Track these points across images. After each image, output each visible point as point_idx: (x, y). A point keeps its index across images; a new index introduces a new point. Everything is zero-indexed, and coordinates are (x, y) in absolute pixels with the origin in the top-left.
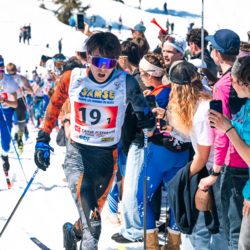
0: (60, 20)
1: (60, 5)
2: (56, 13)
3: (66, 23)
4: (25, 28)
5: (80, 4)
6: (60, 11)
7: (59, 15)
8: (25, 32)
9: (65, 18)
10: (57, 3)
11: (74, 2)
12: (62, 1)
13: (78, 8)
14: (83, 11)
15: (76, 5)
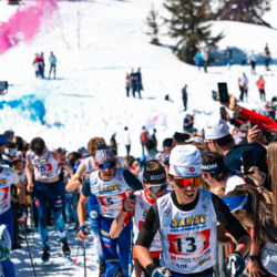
0: (181, 59)
1: (180, 38)
2: (174, 49)
3: (191, 62)
4: (133, 75)
5: (208, 34)
6: (180, 47)
7: (180, 52)
8: (134, 82)
9: (188, 56)
10: (175, 36)
11: (199, 31)
12: (182, 32)
13: (206, 40)
14: (213, 44)
15: (203, 35)
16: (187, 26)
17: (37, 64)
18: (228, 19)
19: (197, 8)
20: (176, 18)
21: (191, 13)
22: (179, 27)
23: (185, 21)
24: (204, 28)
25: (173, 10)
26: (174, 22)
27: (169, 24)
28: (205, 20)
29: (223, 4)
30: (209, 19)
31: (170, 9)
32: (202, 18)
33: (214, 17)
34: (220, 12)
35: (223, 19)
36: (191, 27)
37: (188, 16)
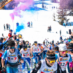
0: (60, 24)
1: (60, 19)
2: (59, 22)
3: (62, 25)
5: (66, 19)
6: (60, 21)
7: (60, 22)
9: (62, 23)
10: (59, 19)
11: (64, 18)
12: (60, 18)
13: (66, 20)
14: (67, 21)
15: (65, 19)
16: (61, 17)
17: (28, 24)
18: (71, 16)
19: (64, 13)
20: (59, 15)
21: (63, 14)
22: (60, 17)
23: (61, 16)
24: (65, 17)
25: (59, 13)
26: (59, 16)
27: (58, 16)
28: (66, 16)
29: (70, 12)
30: (67, 15)
31: (58, 13)
32: (65, 15)
33: (68, 15)
34: (69, 14)
35: (70, 15)
36: (63, 17)
37: (62, 15)
